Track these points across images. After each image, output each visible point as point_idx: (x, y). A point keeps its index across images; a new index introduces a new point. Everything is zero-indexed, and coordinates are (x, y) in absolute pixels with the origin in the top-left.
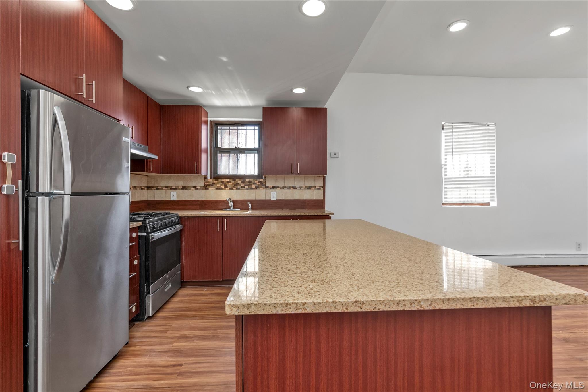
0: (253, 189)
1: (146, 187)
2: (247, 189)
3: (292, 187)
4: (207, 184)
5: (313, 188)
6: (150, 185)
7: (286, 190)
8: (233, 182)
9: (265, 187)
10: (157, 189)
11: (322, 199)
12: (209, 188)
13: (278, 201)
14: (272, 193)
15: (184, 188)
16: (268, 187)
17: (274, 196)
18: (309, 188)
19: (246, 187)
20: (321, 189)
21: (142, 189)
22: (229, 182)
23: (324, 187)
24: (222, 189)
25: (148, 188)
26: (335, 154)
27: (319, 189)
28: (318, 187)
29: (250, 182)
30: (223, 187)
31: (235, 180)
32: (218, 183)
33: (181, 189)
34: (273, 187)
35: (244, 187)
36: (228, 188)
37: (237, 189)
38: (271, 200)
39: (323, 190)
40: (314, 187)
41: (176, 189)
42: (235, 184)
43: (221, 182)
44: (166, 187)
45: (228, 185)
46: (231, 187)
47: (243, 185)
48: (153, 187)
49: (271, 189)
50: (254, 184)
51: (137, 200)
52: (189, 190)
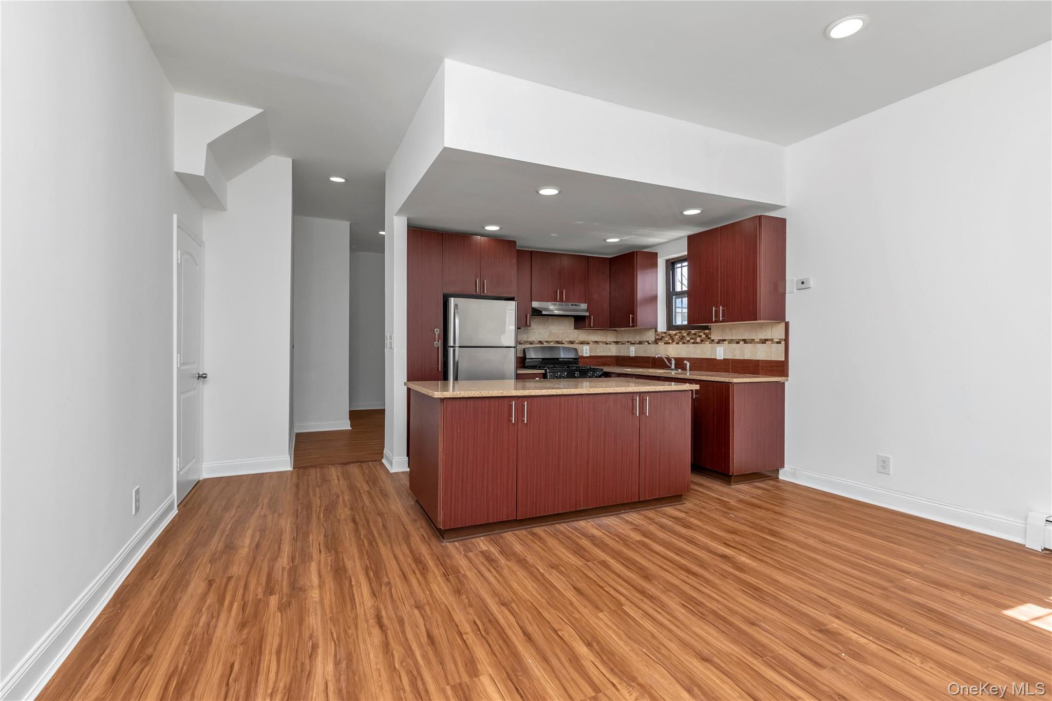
0: (697, 343)
1: (614, 342)
2: (693, 343)
3: (743, 340)
4: (657, 337)
5: (770, 342)
6: (618, 340)
7: (734, 345)
8: (679, 335)
9: (710, 341)
10: (623, 344)
11: (783, 359)
12: (659, 343)
13: (725, 360)
14: (718, 349)
15: (640, 343)
16: (713, 340)
17: (720, 352)
18: (764, 341)
19: (691, 341)
20: (782, 343)
21: (607, 344)
22: (676, 335)
23: (786, 340)
24: (669, 343)
25: (617, 343)
26: (803, 283)
27: (779, 343)
28: (778, 340)
29: (695, 334)
30: (671, 341)
31: (681, 333)
32: (666, 337)
33: (638, 344)
34: (720, 342)
35: (689, 341)
36: (675, 343)
37: (684, 343)
38: (717, 359)
39: (784, 345)
40: (772, 340)
41: (634, 344)
42: (681, 337)
43: (670, 335)
44: (628, 342)
45: (675, 339)
46: (677, 341)
47: (688, 339)
48: (619, 342)
49: (718, 343)
50: (700, 336)
51: (598, 355)
52: (644, 345)
